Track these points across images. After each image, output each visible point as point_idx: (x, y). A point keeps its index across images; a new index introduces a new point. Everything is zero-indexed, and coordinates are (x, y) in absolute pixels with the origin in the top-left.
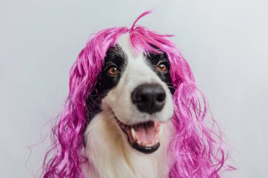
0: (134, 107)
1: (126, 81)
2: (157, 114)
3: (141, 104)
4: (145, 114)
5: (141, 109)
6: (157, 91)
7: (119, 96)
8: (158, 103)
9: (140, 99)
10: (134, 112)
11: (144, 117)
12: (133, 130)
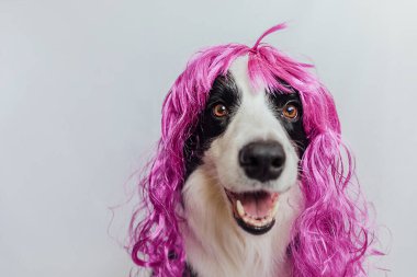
0: (241, 171)
1: (235, 130)
2: (272, 182)
3: (250, 168)
4: (254, 181)
5: (250, 174)
6: (274, 153)
7: (224, 149)
8: (273, 169)
9: (249, 161)
10: (240, 177)
11: (254, 186)
12: (239, 203)
